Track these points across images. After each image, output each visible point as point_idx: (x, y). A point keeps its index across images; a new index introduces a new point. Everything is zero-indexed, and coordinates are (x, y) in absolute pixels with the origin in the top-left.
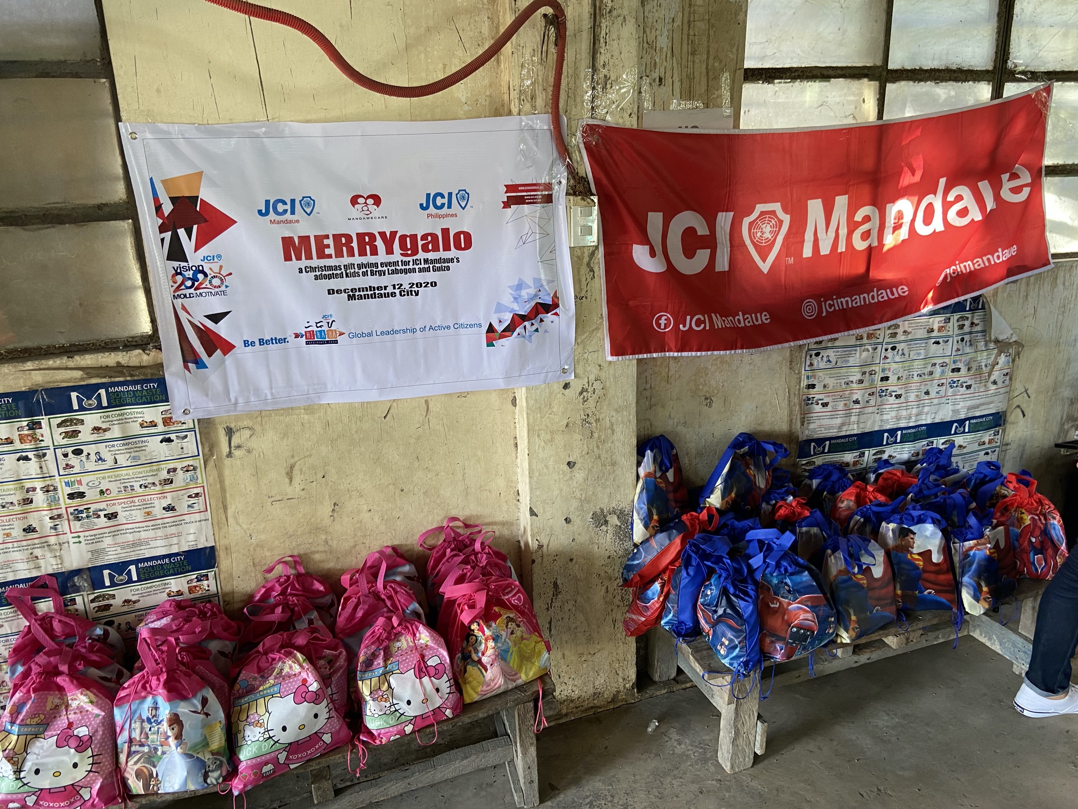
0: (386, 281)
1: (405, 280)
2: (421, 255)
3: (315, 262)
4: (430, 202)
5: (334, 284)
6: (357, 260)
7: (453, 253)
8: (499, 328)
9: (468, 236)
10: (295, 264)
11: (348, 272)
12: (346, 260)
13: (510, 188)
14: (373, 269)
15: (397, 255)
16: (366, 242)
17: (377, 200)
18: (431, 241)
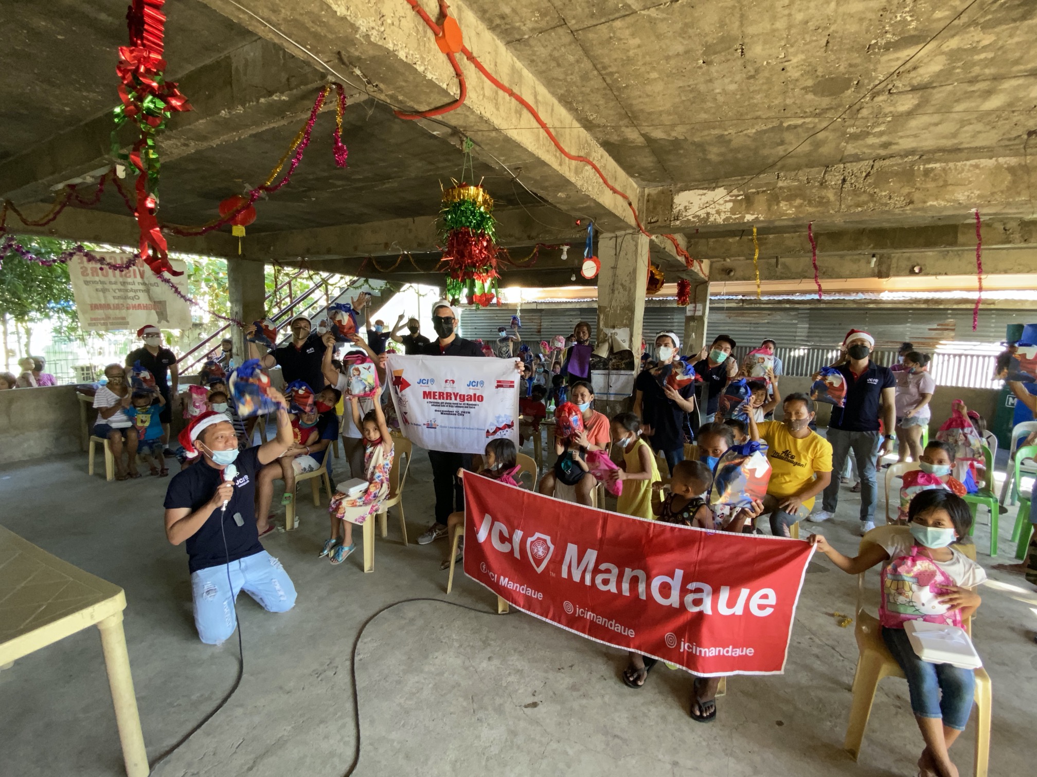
0: (455, 409)
1: (461, 410)
2: (466, 402)
3: (432, 400)
4: (471, 384)
5: (437, 408)
6: (445, 401)
7: (477, 402)
8: (491, 431)
9: (482, 397)
10: (426, 400)
11: (442, 405)
12: (441, 401)
13: (498, 382)
14: (450, 405)
15: (458, 401)
16: (449, 395)
17: (453, 382)
18: (470, 398)
